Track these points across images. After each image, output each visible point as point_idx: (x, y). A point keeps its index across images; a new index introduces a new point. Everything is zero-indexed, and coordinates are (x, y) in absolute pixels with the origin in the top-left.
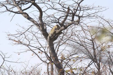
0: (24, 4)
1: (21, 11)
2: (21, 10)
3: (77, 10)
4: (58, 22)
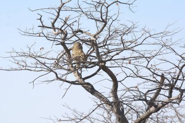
0: (87, 67)
1: (80, 80)
2: (81, 78)
3: (177, 79)
4: (145, 100)
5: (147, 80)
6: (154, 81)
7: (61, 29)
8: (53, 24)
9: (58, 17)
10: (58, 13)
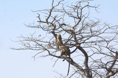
5: (107, 55)
6: (111, 56)
7: (52, 23)
8: (47, 20)
9: (50, 15)
10: (50, 13)
